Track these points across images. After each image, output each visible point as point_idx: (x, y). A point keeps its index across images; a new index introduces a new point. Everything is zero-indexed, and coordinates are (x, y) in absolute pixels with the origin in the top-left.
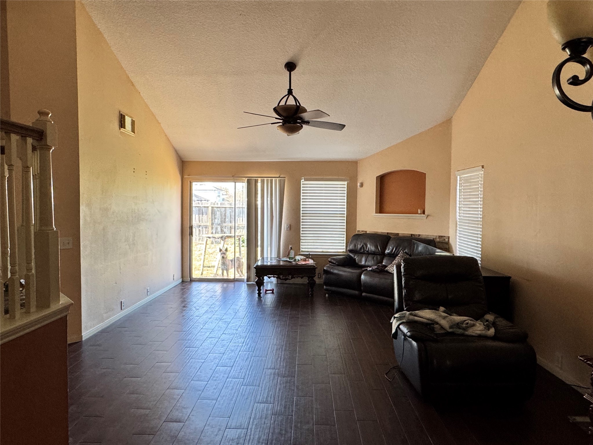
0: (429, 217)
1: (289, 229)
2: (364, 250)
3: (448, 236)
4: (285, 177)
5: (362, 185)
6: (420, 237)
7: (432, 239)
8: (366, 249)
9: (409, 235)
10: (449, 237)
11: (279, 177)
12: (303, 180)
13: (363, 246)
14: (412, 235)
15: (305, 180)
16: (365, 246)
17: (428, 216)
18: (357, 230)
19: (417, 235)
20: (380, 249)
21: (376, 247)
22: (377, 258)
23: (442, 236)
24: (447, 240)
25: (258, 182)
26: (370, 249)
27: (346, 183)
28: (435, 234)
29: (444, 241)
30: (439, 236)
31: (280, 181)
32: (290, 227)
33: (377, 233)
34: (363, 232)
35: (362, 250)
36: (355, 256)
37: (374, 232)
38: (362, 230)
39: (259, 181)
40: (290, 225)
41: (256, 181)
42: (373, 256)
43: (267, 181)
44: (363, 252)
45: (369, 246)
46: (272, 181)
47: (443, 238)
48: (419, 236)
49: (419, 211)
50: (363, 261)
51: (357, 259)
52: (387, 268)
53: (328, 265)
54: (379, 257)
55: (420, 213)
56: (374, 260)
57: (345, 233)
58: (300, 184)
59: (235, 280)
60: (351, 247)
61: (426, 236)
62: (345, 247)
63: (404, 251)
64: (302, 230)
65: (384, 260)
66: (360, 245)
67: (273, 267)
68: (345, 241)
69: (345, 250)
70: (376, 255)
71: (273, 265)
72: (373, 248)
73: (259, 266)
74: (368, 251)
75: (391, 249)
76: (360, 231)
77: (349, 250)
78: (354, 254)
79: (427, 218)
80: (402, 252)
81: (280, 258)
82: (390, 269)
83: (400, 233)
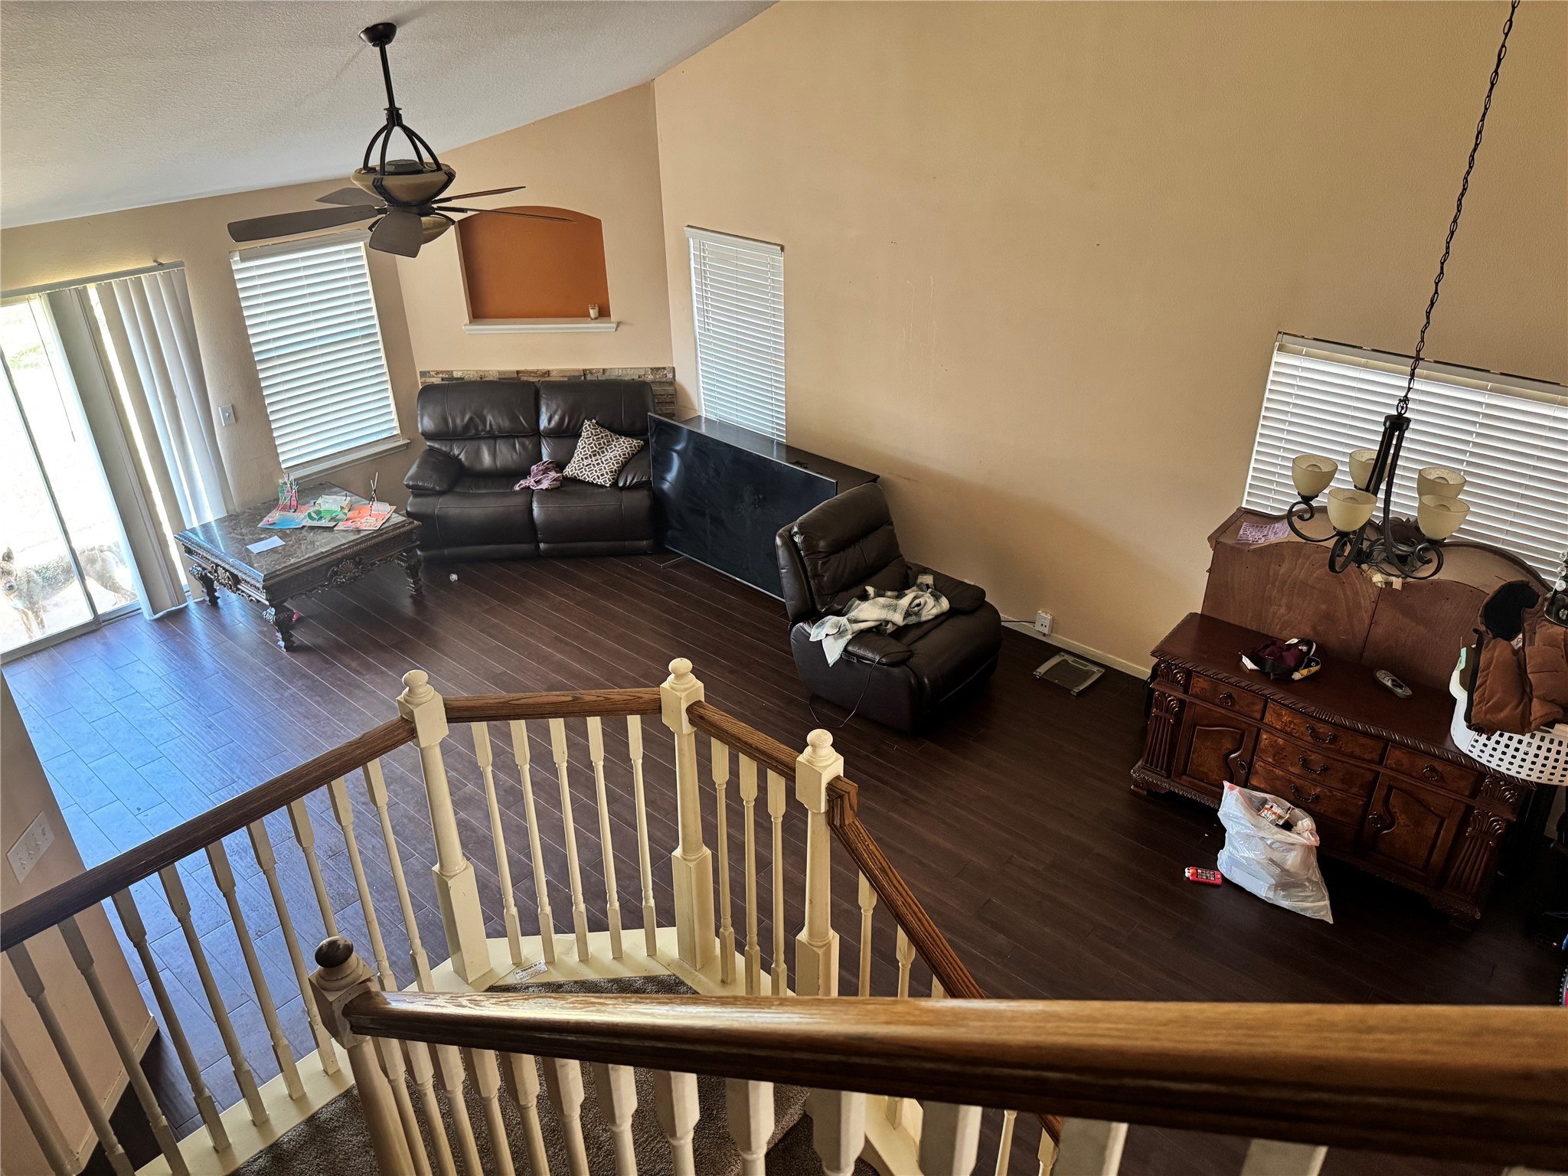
0: (621, 327)
1: (232, 417)
2: (477, 429)
3: (671, 366)
4: (181, 264)
6: (606, 375)
7: (638, 377)
8: (485, 425)
9: (576, 374)
10: (674, 368)
11: (161, 266)
12: (237, 259)
13: (471, 419)
14: (584, 371)
15: (243, 260)
16: (477, 420)
17: (619, 324)
18: (418, 370)
19: (598, 371)
20: (524, 423)
21: (514, 419)
22: (523, 445)
23: (658, 369)
24: (670, 376)
25: (88, 299)
26: (495, 427)
28: (645, 366)
29: (664, 380)
31: (169, 276)
32: (234, 414)
34: (440, 376)
35: (473, 431)
36: (452, 449)
37: (477, 372)
38: (441, 369)
39: (92, 290)
40: (232, 406)
41: (81, 298)
42: (512, 440)
43: (125, 287)
44: (475, 435)
45: (489, 418)
46: (139, 284)
47: (661, 373)
48: (604, 373)
49: (593, 313)
50: (487, 459)
51: (462, 457)
52: (569, 471)
53: (411, 498)
54: (527, 442)
55: (597, 315)
56: (516, 453)
57: (389, 386)
58: (231, 272)
59: (100, 626)
60: (427, 423)
61: (620, 371)
62: (396, 424)
63: (594, 421)
64: (272, 412)
65: (543, 446)
66: (463, 419)
67: (313, 564)
68: (393, 408)
69: (399, 432)
70: (518, 437)
71: (310, 560)
72: (505, 423)
73: (278, 575)
74: (489, 431)
75: (556, 418)
76: (429, 372)
77: (420, 431)
78: (449, 443)
79: (619, 329)
80: (589, 425)
81: (265, 519)
82: (581, 473)
83: (553, 370)
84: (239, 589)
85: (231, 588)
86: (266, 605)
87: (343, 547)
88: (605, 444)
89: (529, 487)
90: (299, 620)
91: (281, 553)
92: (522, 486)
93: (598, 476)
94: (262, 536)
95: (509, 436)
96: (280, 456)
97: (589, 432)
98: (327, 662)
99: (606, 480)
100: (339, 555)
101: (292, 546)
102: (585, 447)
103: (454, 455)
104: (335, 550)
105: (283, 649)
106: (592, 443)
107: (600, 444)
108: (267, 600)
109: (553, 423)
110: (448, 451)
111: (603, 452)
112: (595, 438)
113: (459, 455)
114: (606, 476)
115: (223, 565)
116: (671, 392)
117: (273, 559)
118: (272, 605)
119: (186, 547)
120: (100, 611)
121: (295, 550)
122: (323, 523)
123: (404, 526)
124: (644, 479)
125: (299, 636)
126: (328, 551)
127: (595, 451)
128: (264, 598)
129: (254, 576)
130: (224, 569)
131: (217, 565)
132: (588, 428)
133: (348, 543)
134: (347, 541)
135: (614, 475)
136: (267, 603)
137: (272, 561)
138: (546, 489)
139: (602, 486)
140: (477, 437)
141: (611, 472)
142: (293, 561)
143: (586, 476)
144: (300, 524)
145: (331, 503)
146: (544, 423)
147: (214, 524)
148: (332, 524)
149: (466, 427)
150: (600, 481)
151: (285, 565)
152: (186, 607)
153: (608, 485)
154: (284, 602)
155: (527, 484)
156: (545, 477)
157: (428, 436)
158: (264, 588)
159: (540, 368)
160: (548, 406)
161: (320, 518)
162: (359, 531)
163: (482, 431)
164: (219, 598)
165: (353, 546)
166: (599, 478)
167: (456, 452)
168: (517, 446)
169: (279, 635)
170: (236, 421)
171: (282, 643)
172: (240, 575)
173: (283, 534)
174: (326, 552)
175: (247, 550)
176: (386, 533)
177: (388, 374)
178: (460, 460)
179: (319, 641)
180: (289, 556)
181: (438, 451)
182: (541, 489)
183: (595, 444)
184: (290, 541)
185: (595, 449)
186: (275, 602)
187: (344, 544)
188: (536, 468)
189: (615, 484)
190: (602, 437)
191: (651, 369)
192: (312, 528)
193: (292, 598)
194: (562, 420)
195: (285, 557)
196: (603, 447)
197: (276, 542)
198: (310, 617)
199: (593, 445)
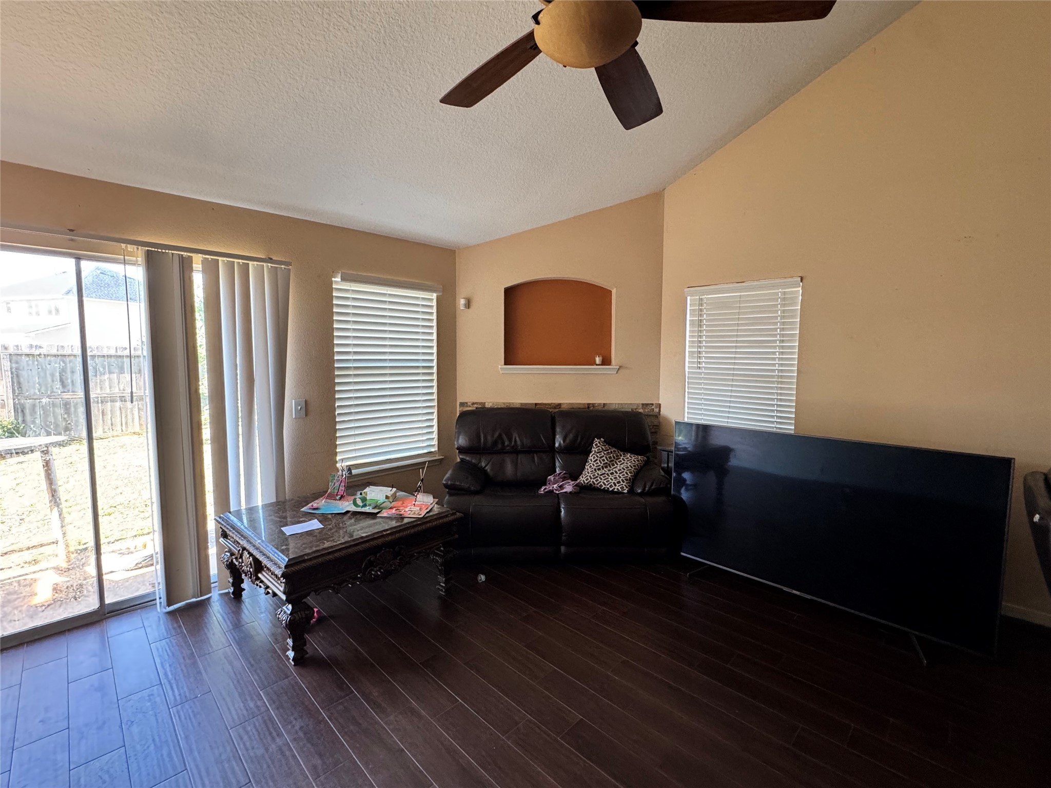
0: (622, 370)
1: (303, 412)
2: (503, 445)
3: (658, 403)
4: (288, 264)
5: (468, 305)
6: (606, 408)
7: (631, 410)
8: (511, 441)
10: (660, 405)
11: (270, 260)
12: (339, 279)
13: (500, 435)
14: (588, 404)
15: (343, 279)
16: (504, 437)
18: (459, 400)
19: (599, 404)
20: (543, 440)
21: (536, 438)
22: (540, 459)
23: (647, 405)
24: (657, 410)
25: (191, 270)
26: (518, 444)
27: (434, 296)
28: (637, 402)
29: (651, 413)
30: (643, 404)
31: (274, 273)
32: (306, 409)
33: (512, 406)
34: (476, 406)
35: (500, 446)
36: (480, 461)
37: (504, 403)
38: (475, 401)
39: (197, 262)
40: (306, 401)
41: (185, 266)
42: (531, 455)
44: (501, 449)
45: (515, 435)
46: (245, 270)
47: (649, 408)
48: (604, 406)
49: (598, 360)
50: (509, 469)
51: (488, 468)
52: (583, 479)
53: (447, 497)
54: (544, 456)
55: (601, 363)
56: (535, 464)
57: (435, 410)
58: (331, 290)
59: (105, 617)
60: (462, 441)
61: (617, 405)
62: (435, 442)
63: (602, 439)
64: (339, 414)
65: (557, 461)
66: (493, 436)
67: (349, 550)
68: (435, 429)
69: (436, 449)
70: (536, 452)
71: (347, 545)
72: (527, 442)
73: (305, 561)
74: (513, 446)
75: (571, 436)
76: (467, 403)
77: (456, 446)
78: (478, 456)
79: (619, 372)
80: (599, 442)
81: (310, 505)
82: (597, 481)
83: (564, 404)
84: (258, 578)
85: (251, 578)
86: (282, 600)
87: (385, 533)
88: (614, 457)
89: (553, 491)
90: (321, 620)
91: (316, 536)
92: (546, 490)
93: (614, 483)
94: (301, 520)
95: (529, 451)
96: (338, 447)
97: (600, 448)
98: (341, 686)
99: (621, 486)
100: (380, 541)
101: (331, 529)
102: (597, 460)
103: (482, 467)
104: (376, 536)
105: (291, 661)
106: (603, 456)
107: (610, 458)
108: (284, 593)
109: (568, 441)
110: (477, 463)
111: (613, 465)
112: (605, 452)
113: (485, 467)
114: (622, 483)
115: (252, 550)
116: (656, 423)
117: (305, 541)
118: (288, 601)
119: (223, 531)
120: (108, 600)
121: (333, 534)
122: (368, 509)
123: (447, 516)
124: (661, 486)
125: (316, 644)
126: (369, 536)
127: (607, 463)
128: (282, 589)
129: (277, 561)
130: (249, 553)
131: (244, 549)
132: (599, 445)
133: (391, 529)
134: (390, 527)
135: (629, 483)
136: (284, 597)
137: (304, 544)
138: (571, 492)
139: (618, 493)
140: (502, 452)
141: (626, 480)
142: (327, 544)
143: (602, 483)
144: (343, 510)
145: (376, 494)
146: (559, 441)
147: (260, 507)
148: (376, 511)
149: (495, 443)
150: (617, 488)
151: (318, 548)
152: (209, 599)
153: (626, 491)
154: (305, 597)
155: (551, 488)
156: (566, 484)
157: (461, 450)
158: (283, 575)
159: (554, 402)
160: (563, 427)
161: (365, 506)
162: (402, 518)
163: (508, 446)
164: (244, 590)
165: (396, 532)
166: (615, 485)
167: (483, 464)
168: (536, 459)
169: (290, 642)
170: (306, 416)
171: (291, 654)
172: (265, 562)
173: (323, 518)
174: (367, 537)
175: (282, 531)
176: (429, 522)
177: (436, 401)
178: (486, 470)
179: (337, 651)
180: (324, 539)
181: (468, 462)
182: (566, 492)
183: (606, 457)
184: (330, 525)
185: (606, 461)
186: (293, 596)
187: (387, 530)
188: (552, 479)
189: (631, 491)
190: (611, 452)
191: (642, 404)
192: (355, 514)
193: (315, 591)
194: (576, 437)
195: (320, 540)
196: (613, 461)
197: (315, 524)
198: (332, 617)
199: (604, 458)
